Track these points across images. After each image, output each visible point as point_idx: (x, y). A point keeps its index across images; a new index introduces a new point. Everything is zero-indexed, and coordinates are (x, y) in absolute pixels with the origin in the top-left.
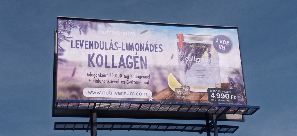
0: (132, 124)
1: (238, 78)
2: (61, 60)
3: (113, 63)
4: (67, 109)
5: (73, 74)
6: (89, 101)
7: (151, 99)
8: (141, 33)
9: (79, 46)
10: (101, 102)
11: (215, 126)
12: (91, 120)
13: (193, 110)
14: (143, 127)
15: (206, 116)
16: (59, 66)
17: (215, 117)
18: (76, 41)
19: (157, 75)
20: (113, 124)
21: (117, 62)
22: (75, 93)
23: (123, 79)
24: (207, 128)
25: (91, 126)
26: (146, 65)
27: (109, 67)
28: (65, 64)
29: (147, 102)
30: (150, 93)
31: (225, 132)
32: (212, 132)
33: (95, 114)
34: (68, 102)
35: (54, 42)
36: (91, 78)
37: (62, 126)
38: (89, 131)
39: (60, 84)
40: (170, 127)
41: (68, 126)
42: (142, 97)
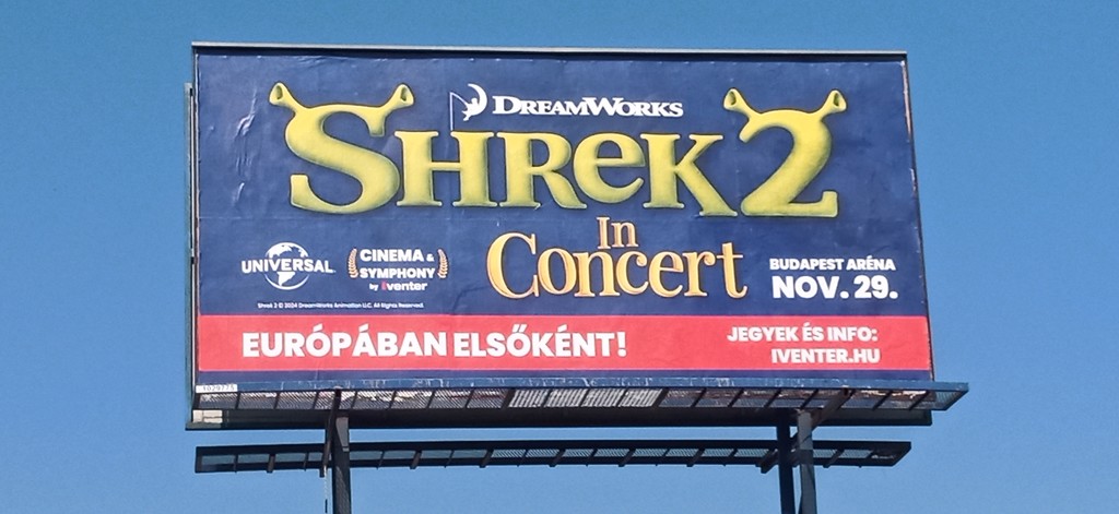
0: (491, 446)
11: (813, 444)
12: (332, 437)
14: (537, 453)
32: (800, 463)
37: (228, 460)
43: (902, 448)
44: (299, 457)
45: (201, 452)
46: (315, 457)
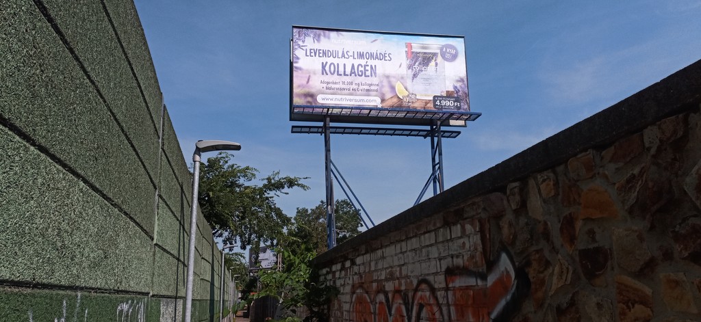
0: (362, 129)
1: (463, 86)
2: (296, 68)
3: (345, 72)
4: (303, 114)
5: (308, 82)
6: (323, 107)
7: (380, 106)
8: (372, 42)
9: (313, 54)
10: (333, 108)
11: (439, 131)
12: (325, 124)
13: (419, 116)
14: (372, 131)
15: (430, 122)
16: (295, 74)
17: (439, 123)
18: (311, 50)
19: (385, 83)
20: (345, 128)
21: (348, 71)
22: (309, 99)
23: (354, 86)
24: (431, 134)
25: (325, 131)
26: (375, 73)
27: (341, 75)
28: (300, 72)
29: (376, 109)
30: (379, 100)
31: (448, 137)
32: (436, 136)
33: (328, 119)
34: (304, 107)
35: (290, 51)
36: (325, 85)
37: (299, 129)
38: (323, 134)
39: (295, 90)
40: (397, 132)
41: (303, 130)
42: (372, 104)
43: (459, 133)
44: (316, 130)
45: (293, 127)
46: (320, 130)
